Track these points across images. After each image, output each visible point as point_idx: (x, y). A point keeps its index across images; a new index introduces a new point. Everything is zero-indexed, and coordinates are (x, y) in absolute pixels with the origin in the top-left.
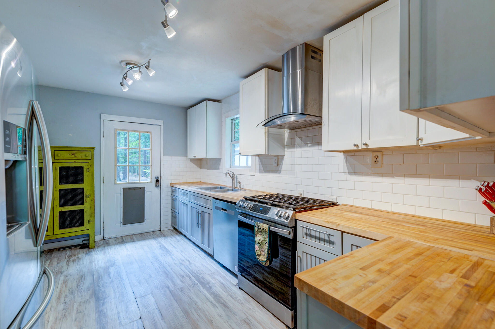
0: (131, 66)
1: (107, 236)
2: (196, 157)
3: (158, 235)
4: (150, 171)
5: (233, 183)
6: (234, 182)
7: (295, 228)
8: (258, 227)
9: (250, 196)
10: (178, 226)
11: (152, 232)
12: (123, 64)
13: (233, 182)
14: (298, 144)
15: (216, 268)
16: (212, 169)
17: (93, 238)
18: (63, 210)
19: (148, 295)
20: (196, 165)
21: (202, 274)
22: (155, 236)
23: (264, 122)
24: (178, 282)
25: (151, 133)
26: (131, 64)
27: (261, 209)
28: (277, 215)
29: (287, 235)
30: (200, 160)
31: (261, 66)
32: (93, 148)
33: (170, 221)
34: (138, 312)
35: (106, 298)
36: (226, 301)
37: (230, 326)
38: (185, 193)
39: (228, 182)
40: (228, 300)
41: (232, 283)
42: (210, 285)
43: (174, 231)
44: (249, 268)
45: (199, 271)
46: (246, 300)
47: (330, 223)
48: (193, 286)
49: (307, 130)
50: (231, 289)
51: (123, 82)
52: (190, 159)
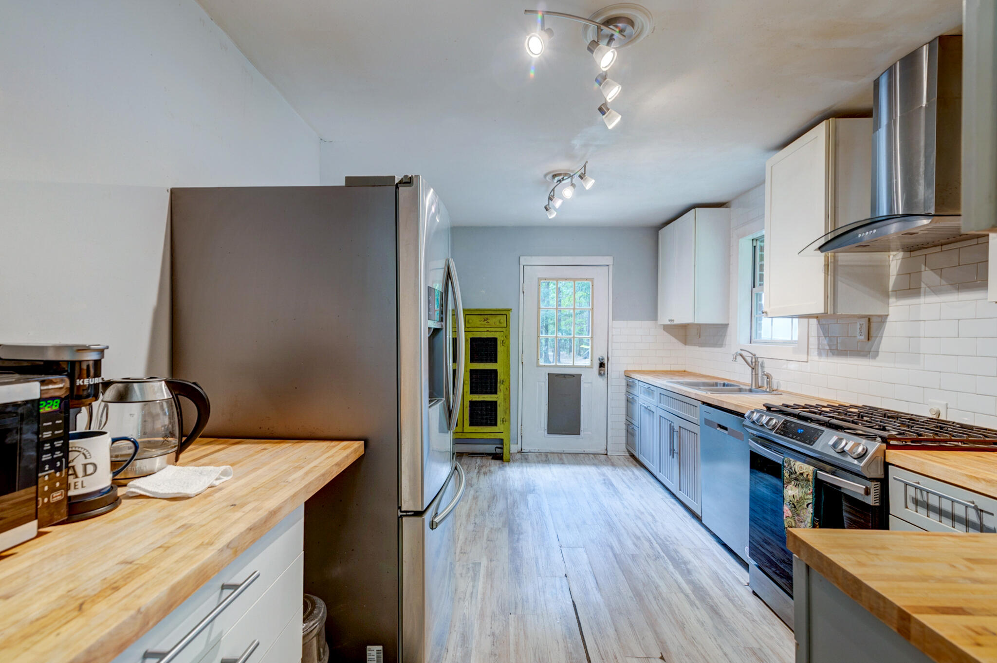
0: (560, 177)
1: (526, 448)
2: (673, 321)
3: (602, 462)
4: (589, 347)
5: (754, 375)
6: (757, 374)
7: (884, 483)
8: (791, 468)
9: (781, 404)
10: (637, 452)
11: (592, 454)
12: (550, 177)
13: (754, 373)
14: (929, 287)
15: (705, 542)
16: (710, 346)
17: (508, 446)
18: (474, 400)
19: (579, 547)
20: (675, 336)
21: (674, 543)
22: (596, 462)
23: (823, 238)
24: (629, 543)
25: (592, 280)
26: (559, 175)
27: (799, 431)
28: (834, 446)
29: (862, 495)
30: (685, 327)
31: (817, 117)
32: (509, 310)
33: (623, 440)
34: (563, 566)
35: (522, 533)
36: (719, 604)
37: (720, 647)
38: (650, 390)
39: (742, 375)
40: (723, 605)
41: (738, 578)
42: (689, 567)
43: (631, 459)
44: (785, 562)
45: (670, 537)
46: (764, 618)
47: (983, 482)
48: (655, 560)
49: (958, 249)
50: (732, 587)
51: (548, 205)
52: (662, 326)
